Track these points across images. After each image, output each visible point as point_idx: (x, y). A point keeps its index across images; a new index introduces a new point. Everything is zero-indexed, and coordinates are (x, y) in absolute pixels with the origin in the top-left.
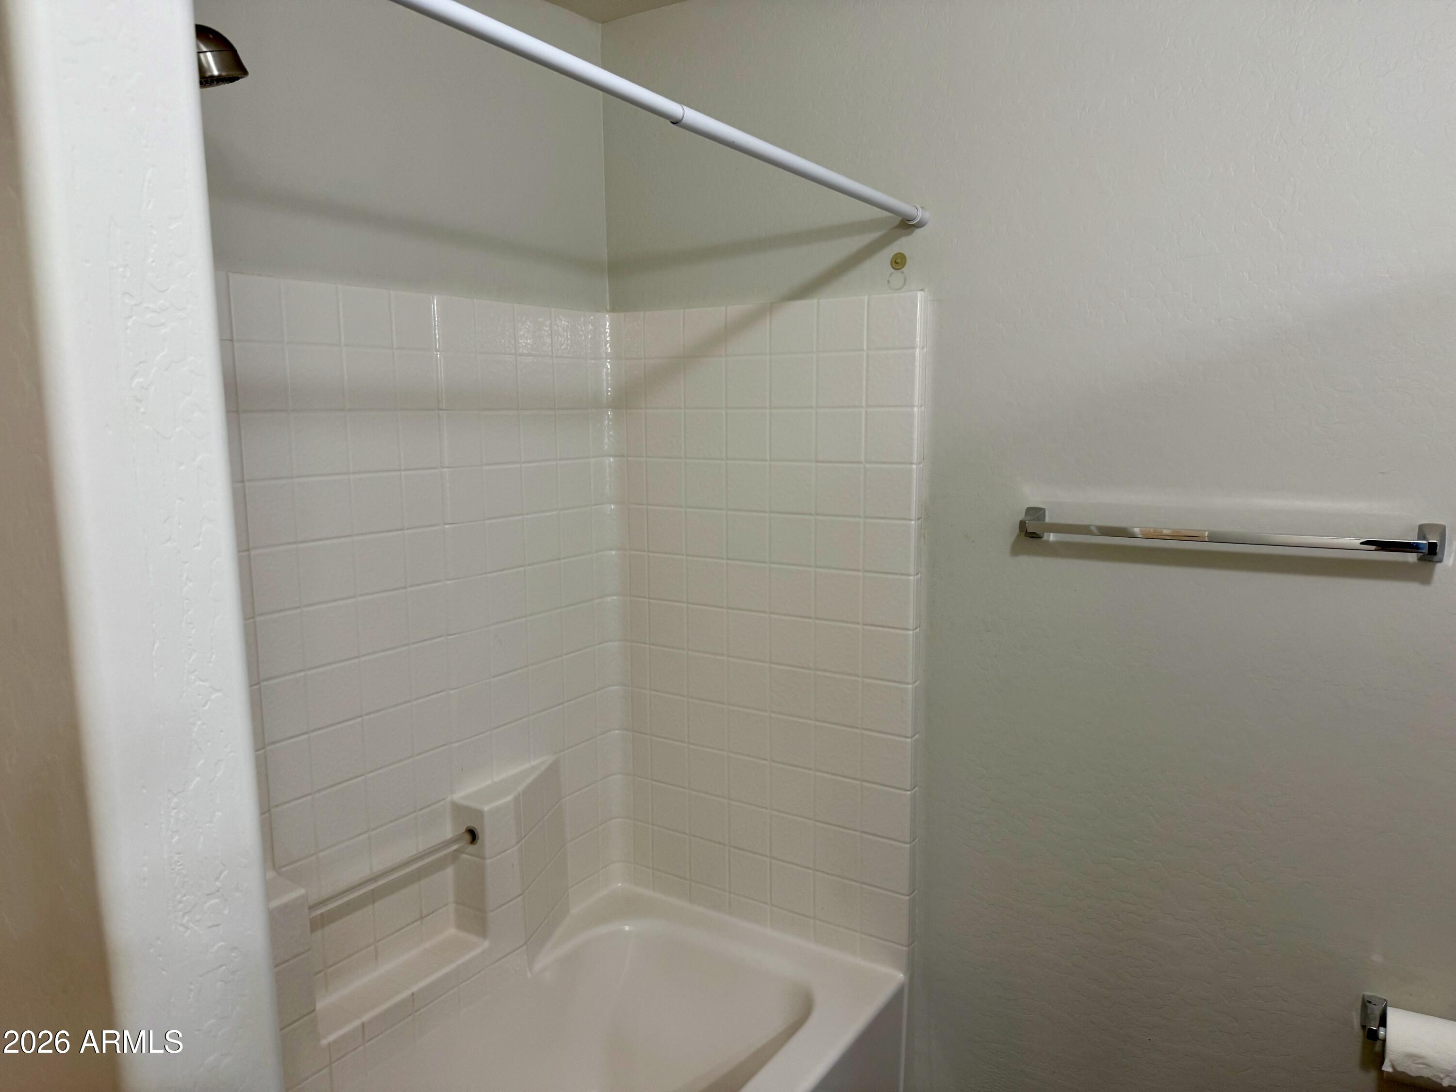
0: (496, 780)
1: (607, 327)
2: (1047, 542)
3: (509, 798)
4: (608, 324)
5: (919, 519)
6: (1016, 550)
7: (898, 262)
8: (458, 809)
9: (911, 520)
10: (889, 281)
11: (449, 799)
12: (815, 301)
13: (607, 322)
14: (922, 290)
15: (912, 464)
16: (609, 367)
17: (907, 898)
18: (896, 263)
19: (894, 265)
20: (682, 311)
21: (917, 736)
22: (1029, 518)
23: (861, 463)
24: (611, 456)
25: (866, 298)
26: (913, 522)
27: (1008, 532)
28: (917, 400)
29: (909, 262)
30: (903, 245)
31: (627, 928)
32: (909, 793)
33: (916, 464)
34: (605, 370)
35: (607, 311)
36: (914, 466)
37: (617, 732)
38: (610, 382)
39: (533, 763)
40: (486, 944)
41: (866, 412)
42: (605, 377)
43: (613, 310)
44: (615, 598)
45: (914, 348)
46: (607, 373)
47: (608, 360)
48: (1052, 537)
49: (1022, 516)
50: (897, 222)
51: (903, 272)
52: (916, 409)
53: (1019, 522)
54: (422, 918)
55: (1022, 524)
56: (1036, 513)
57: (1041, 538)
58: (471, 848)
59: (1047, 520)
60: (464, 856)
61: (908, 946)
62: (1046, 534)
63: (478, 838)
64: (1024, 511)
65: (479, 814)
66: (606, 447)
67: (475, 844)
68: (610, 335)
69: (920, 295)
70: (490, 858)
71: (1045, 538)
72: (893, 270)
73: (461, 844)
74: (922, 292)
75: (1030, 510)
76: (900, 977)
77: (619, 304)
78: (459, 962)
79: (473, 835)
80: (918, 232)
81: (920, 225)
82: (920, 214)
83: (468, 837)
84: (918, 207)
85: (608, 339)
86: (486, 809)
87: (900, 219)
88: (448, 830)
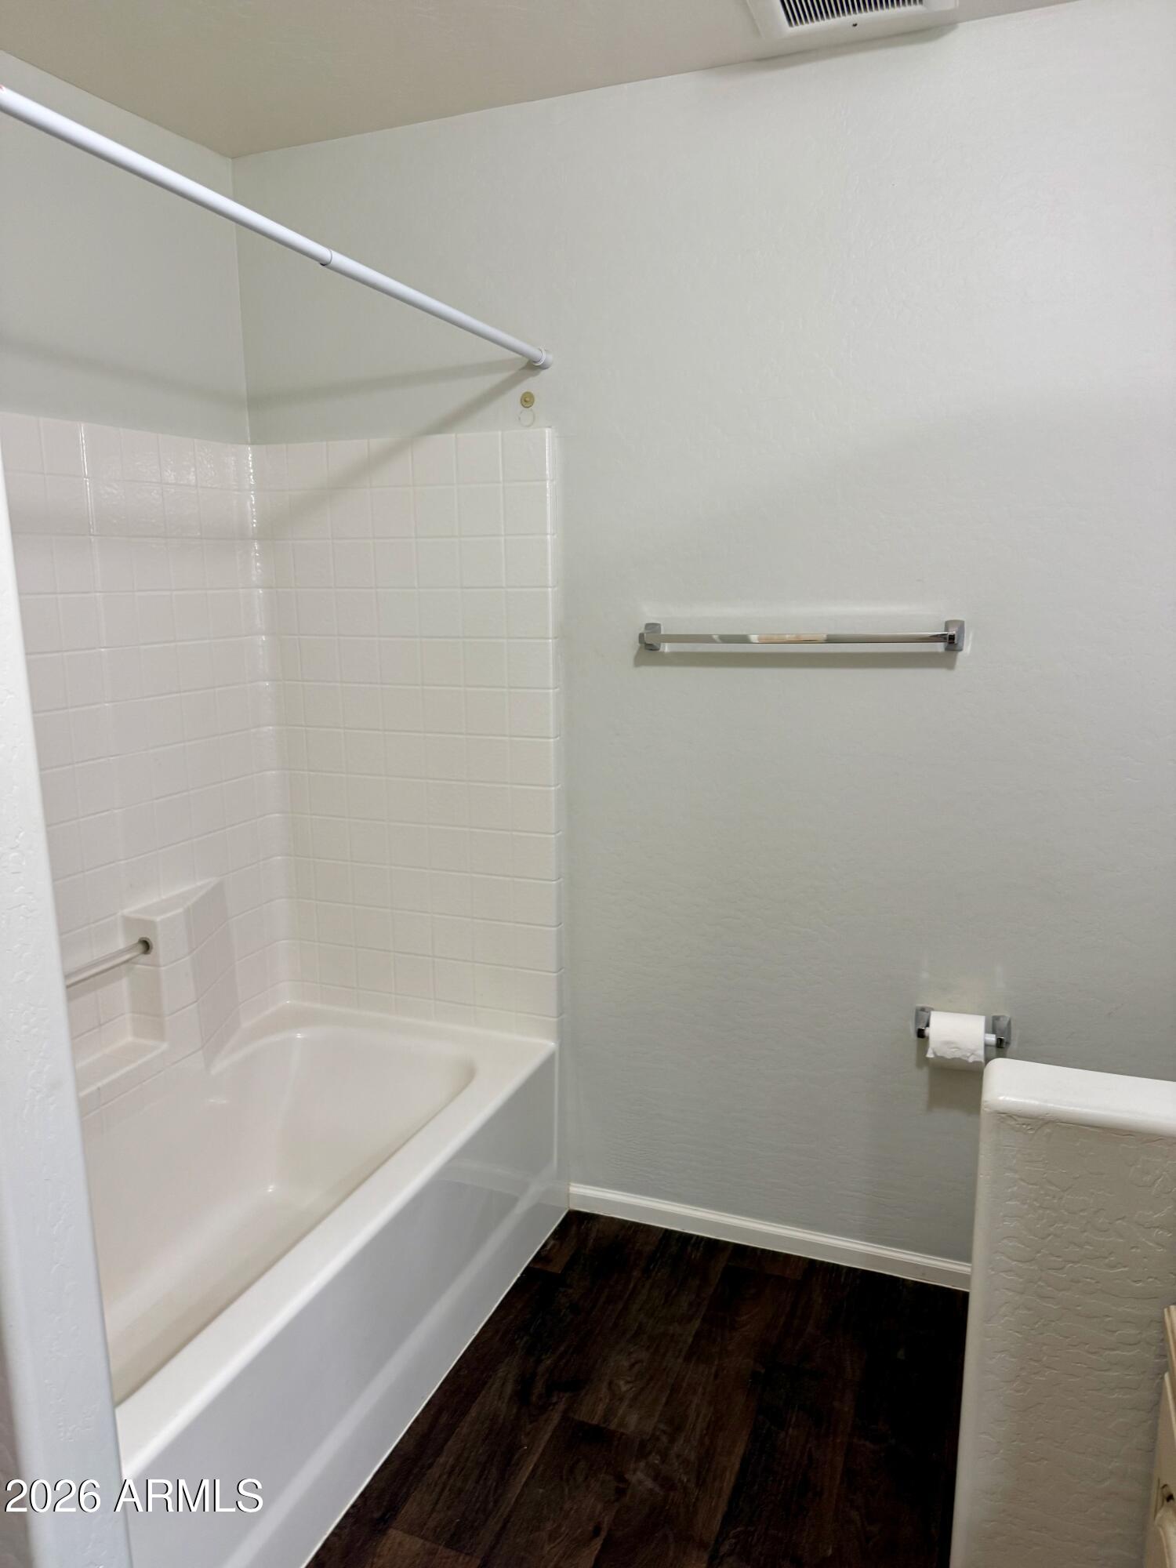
0: (164, 897)
1: (250, 459)
2: (663, 653)
3: (180, 910)
4: (250, 455)
5: (556, 638)
6: (638, 661)
7: (527, 400)
8: (128, 922)
9: (549, 638)
10: (520, 419)
11: (119, 914)
12: (453, 435)
13: (249, 453)
14: (550, 427)
15: (547, 587)
16: (253, 499)
17: (555, 974)
18: (525, 401)
19: (524, 403)
20: (325, 443)
21: (560, 833)
22: (647, 631)
23: (502, 587)
24: (258, 587)
25: (500, 433)
26: (550, 641)
27: (632, 646)
28: (549, 530)
29: (537, 400)
30: (531, 384)
31: (299, 1036)
32: (554, 882)
33: (551, 587)
34: (248, 503)
35: (247, 443)
36: (550, 589)
37: (279, 858)
38: (254, 514)
39: (199, 884)
40: (165, 1046)
41: (505, 540)
42: (249, 508)
43: (252, 443)
44: (271, 728)
45: (545, 480)
46: (252, 505)
47: (253, 492)
48: (666, 648)
49: (642, 630)
50: (524, 364)
51: (531, 410)
52: (549, 537)
53: (638, 635)
54: (100, 1025)
55: (641, 636)
56: (652, 627)
57: (658, 649)
58: (145, 958)
59: (662, 633)
60: (138, 966)
61: (558, 1017)
62: (662, 644)
63: (152, 948)
64: (644, 626)
65: (151, 924)
66: (254, 579)
67: (149, 953)
68: (253, 467)
69: (547, 431)
70: (164, 966)
71: (661, 650)
72: (523, 408)
73: (135, 954)
74: (550, 429)
75: (648, 626)
76: (551, 1045)
77: (260, 437)
78: (140, 1062)
79: (146, 945)
80: (543, 373)
81: (543, 367)
82: (544, 357)
83: (141, 947)
84: (543, 350)
85: (252, 471)
86: (158, 919)
87: (527, 360)
88: (121, 942)
